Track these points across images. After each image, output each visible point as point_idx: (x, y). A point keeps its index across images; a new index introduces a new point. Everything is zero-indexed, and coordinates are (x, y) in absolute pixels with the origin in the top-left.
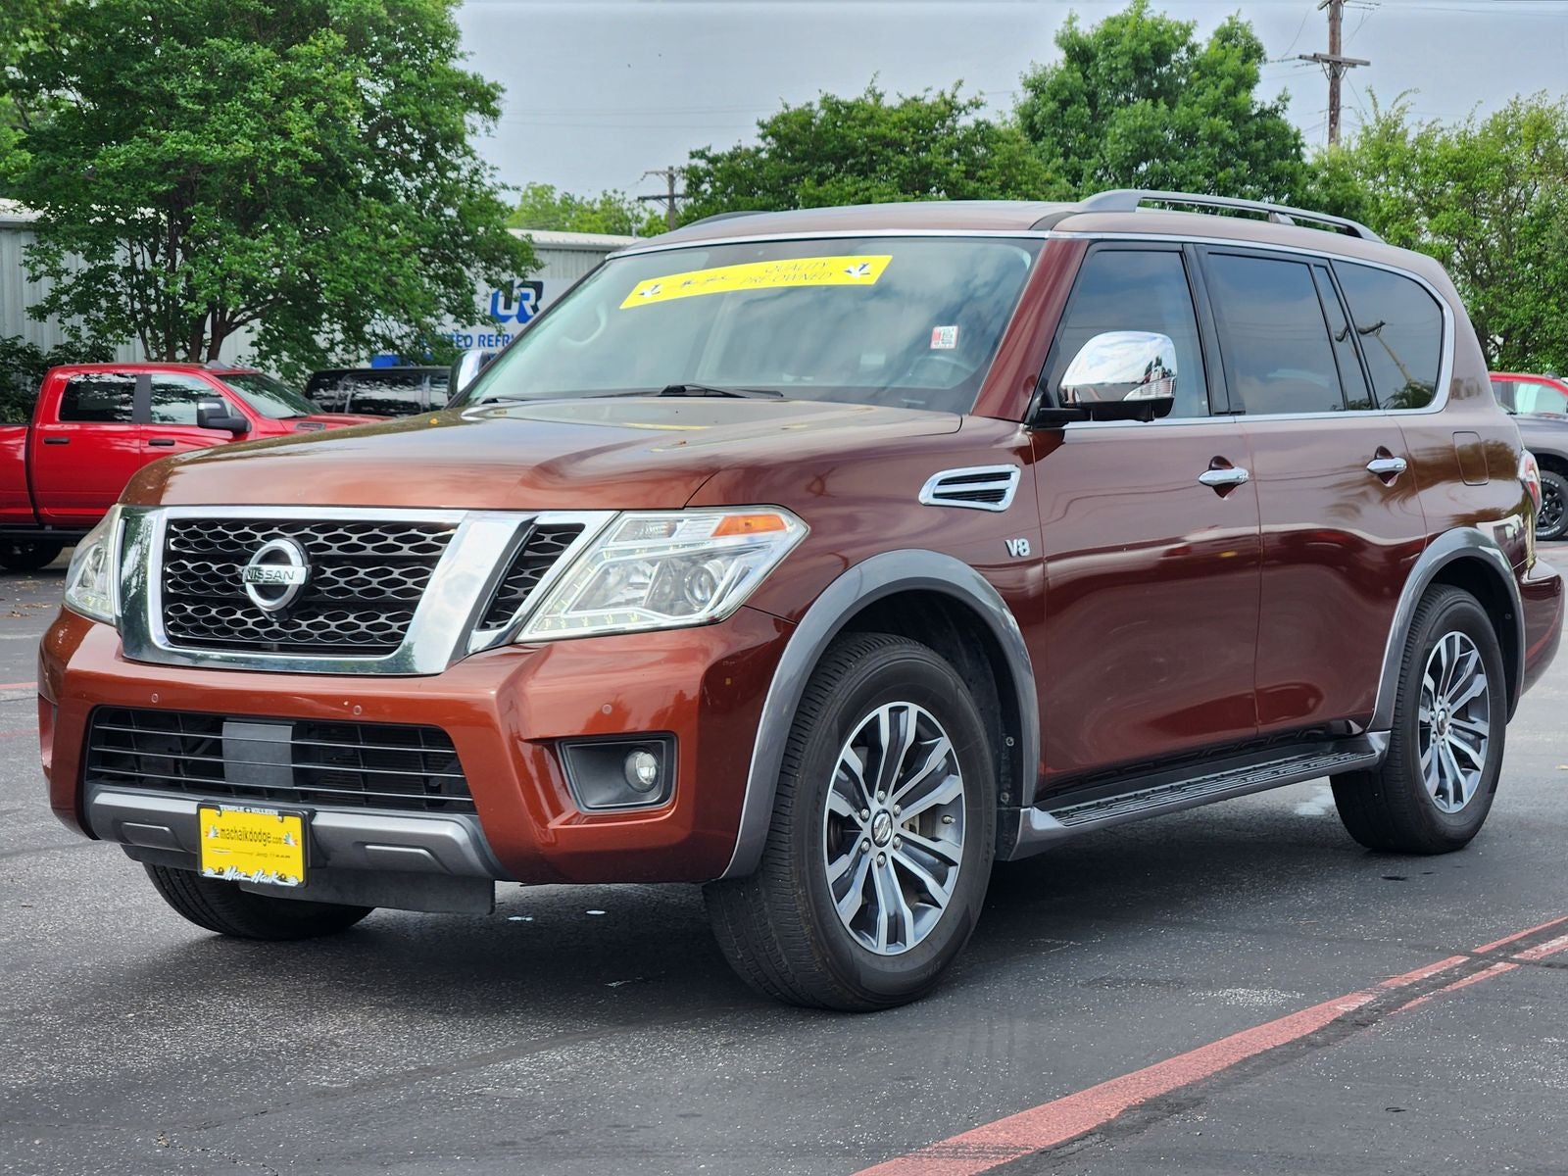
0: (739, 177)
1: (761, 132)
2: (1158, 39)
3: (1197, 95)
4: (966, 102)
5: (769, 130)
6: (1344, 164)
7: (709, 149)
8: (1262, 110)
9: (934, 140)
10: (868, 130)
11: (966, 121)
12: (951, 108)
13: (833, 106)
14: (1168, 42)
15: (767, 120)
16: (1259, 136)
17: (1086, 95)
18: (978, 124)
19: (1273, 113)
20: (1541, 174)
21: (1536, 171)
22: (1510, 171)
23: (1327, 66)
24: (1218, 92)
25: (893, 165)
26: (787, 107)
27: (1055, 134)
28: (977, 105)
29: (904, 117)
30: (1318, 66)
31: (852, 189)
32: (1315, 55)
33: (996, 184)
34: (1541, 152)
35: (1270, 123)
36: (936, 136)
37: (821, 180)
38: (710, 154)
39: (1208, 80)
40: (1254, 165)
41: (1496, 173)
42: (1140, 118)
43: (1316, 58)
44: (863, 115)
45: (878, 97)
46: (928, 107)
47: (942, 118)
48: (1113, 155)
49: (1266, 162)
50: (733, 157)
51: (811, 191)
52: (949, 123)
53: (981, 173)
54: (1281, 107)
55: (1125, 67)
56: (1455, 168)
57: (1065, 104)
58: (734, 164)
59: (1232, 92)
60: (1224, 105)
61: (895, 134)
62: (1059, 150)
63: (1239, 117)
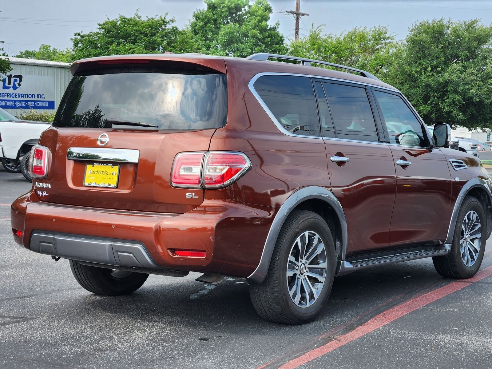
0: (92, 43)
1: (99, 27)
2: (237, 3)
3: (249, 22)
4: (169, 20)
5: (102, 27)
6: (300, 47)
7: (82, 32)
8: (270, 28)
9: (158, 32)
10: (135, 28)
11: (169, 27)
12: (164, 22)
13: (124, 20)
14: (240, 4)
15: (102, 23)
16: (269, 37)
17: (213, 20)
18: (173, 28)
19: (274, 29)
20: (362, 53)
21: (360, 52)
22: (352, 51)
23: (295, 15)
24: (256, 21)
25: (143, 40)
26: (108, 19)
27: (202, 33)
28: (172, 21)
29: (147, 24)
30: (292, 15)
31: (129, 48)
32: (291, 11)
33: (178, 48)
34: (362, 46)
35: (272, 32)
36: (158, 31)
37: (119, 44)
38: (82, 34)
39: (253, 17)
40: (267, 46)
41: (348, 52)
42: (229, 29)
43: (291, 12)
44: (133, 23)
45: (139, 17)
46: (156, 21)
47: (161, 26)
48: (220, 41)
49: (271, 45)
50: (89, 36)
51: (114, 48)
52: (163, 27)
53: (173, 44)
54: (277, 27)
55: (226, 11)
56: (334, 50)
57: (206, 23)
58: (90, 38)
59: (261, 21)
60: (258, 26)
61: (144, 30)
62: (204, 39)
63: (263, 30)
